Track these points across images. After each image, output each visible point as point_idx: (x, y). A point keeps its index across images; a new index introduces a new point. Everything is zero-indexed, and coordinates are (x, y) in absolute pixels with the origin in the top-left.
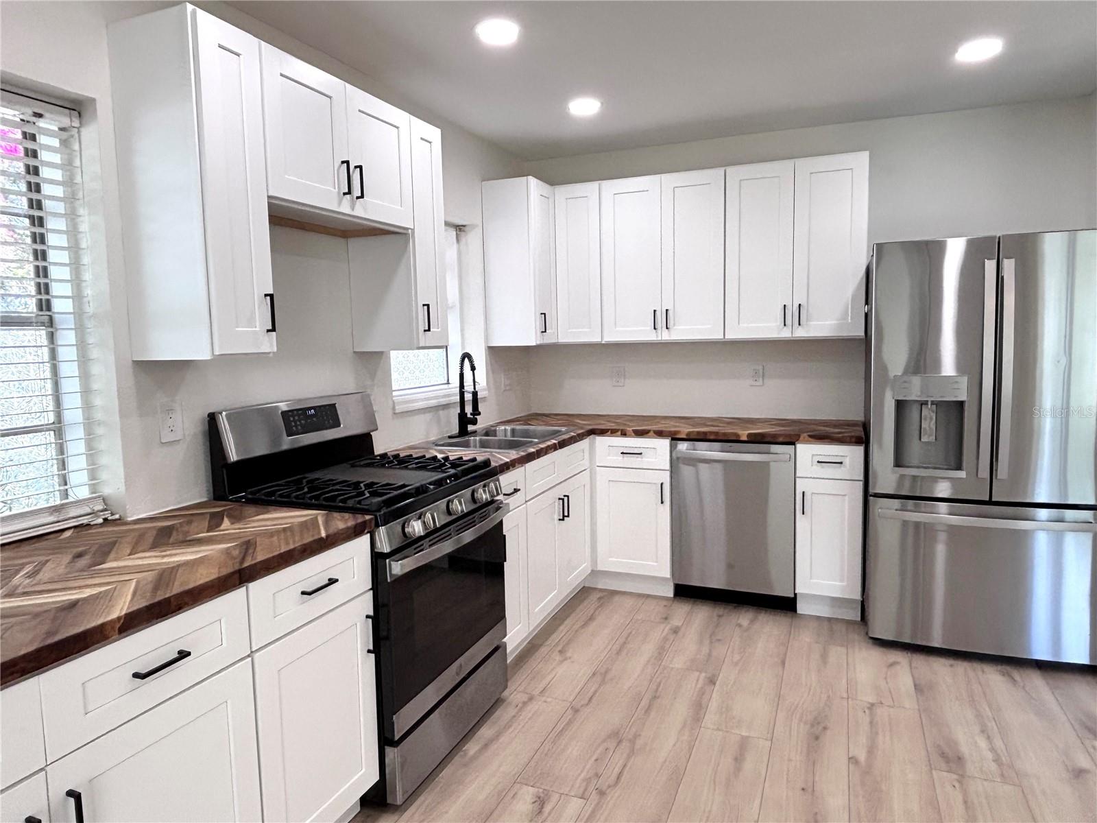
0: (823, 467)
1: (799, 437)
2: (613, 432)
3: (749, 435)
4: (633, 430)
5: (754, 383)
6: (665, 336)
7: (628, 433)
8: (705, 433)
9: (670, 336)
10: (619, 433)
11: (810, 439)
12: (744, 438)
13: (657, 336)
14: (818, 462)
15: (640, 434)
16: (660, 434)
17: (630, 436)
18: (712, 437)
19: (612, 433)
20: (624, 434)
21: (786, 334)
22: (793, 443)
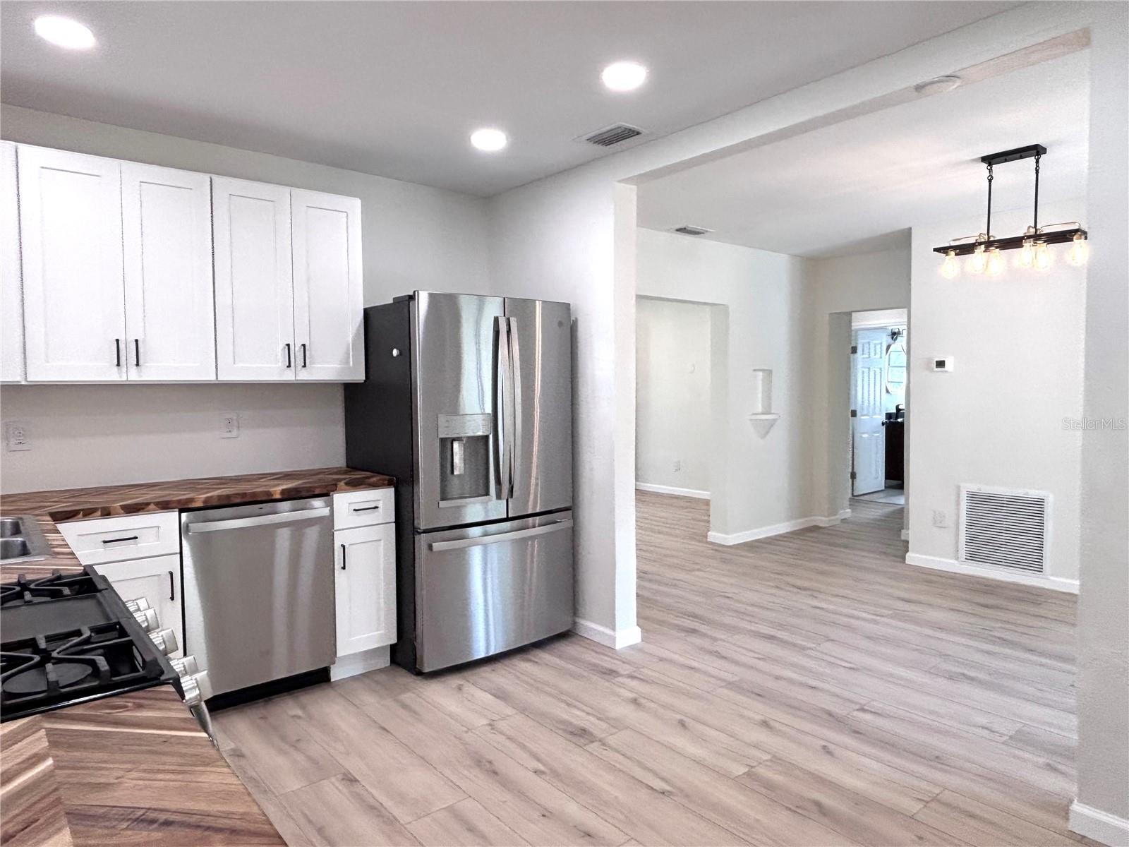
0: (358, 515)
1: (336, 487)
2: (88, 513)
3: (283, 492)
4: (120, 506)
5: (228, 435)
6: (133, 375)
7: (112, 512)
8: (228, 497)
9: (141, 376)
10: (99, 513)
11: (348, 488)
12: (278, 496)
13: (121, 377)
14: (355, 510)
15: (134, 509)
16: (165, 506)
17: (117, 515)
18: (238, 500)
19: (85, 515)
20: (107, 513)
21: (289, 376)
22: (327, 495)
